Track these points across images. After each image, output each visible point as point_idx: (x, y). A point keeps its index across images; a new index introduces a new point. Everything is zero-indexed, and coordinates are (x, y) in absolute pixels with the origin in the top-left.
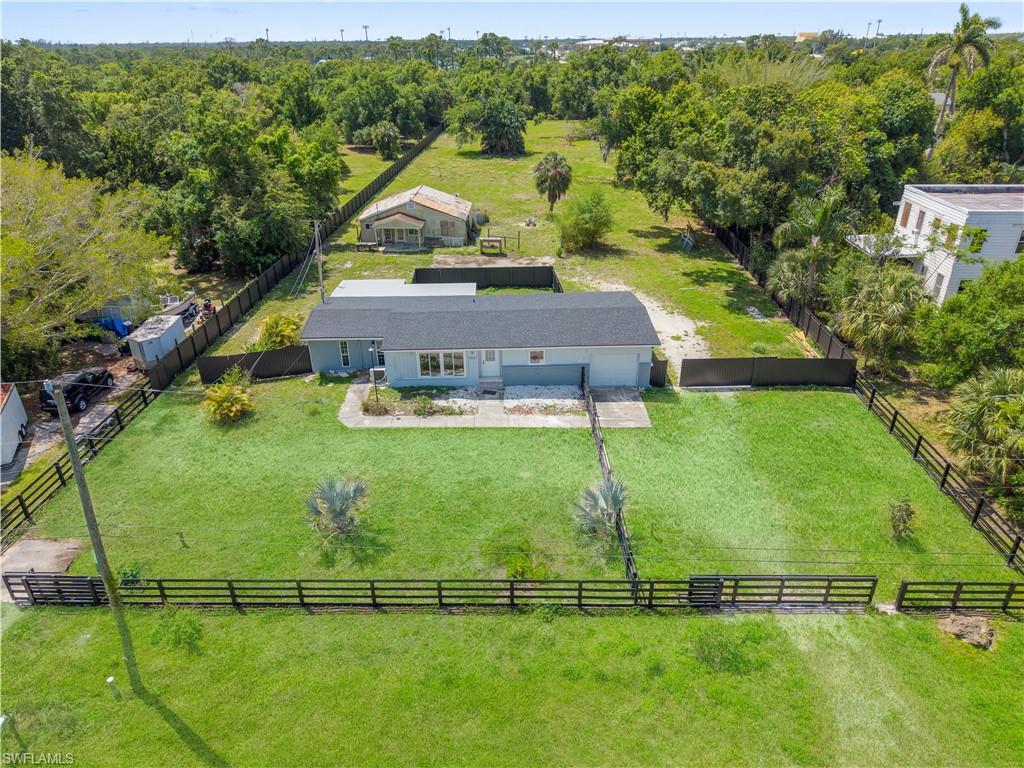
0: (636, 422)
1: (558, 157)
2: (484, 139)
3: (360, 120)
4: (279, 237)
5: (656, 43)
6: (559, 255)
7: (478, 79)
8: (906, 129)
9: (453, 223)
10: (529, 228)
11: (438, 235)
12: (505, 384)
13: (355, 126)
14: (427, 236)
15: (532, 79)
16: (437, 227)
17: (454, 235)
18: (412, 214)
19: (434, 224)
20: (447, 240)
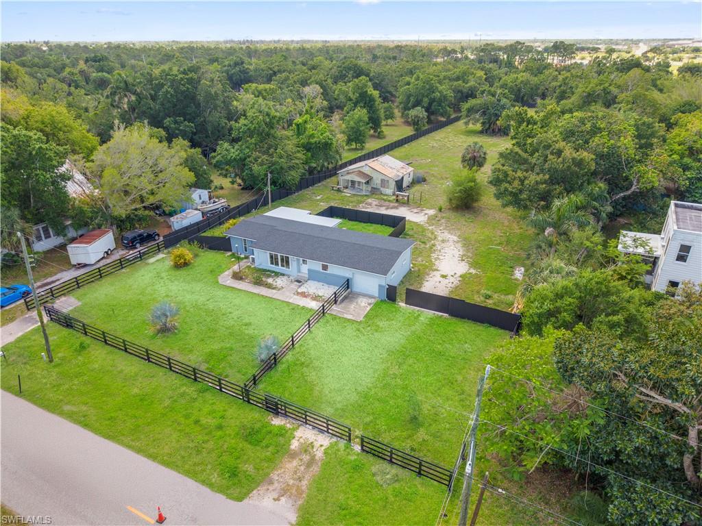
0: (354, 316)
1: (478, 146)
2: (482, 124)
3: (409, 105)
6: (440, 210)
9: (388, 181)
11: (379, 187)
12: (309, 280)
13: (405, 109)
14: (374, 186)
16: (379, 182)
17: (388, 188)
18: (366, 172)
19: (377, 181)
20: (384, 190)
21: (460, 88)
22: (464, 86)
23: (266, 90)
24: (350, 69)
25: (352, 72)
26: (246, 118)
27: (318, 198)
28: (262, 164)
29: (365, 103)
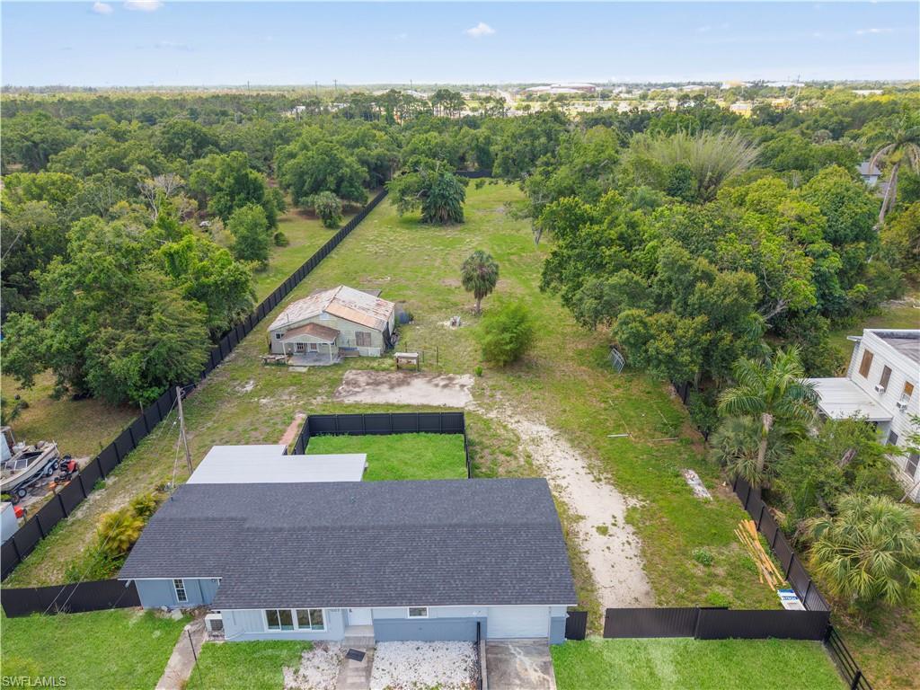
1: (485, 256)
2: (424, 209)
3: (305, 188)
4: (167, 369)
5: (597, 89)
6: (480, 374)
7: (427, 139)
8: (851, 236)
9: (369, 334)
10: (454, 328)
11: (354, 345)
13: (299, 194)
14: (344, 345)
15: (477, 139)
16: (353, 337)
17: (370, 345)
18: (325, 324)
19: (348, 334)
20: (363, 350)
21: (365, 158)
22: (369, 155)
23: (53, 183)
24: (185, 136)
25: (189, 140)
26: (67, 260)
27: (249, 388)
28: (126, 353)
29: (248, 193)
